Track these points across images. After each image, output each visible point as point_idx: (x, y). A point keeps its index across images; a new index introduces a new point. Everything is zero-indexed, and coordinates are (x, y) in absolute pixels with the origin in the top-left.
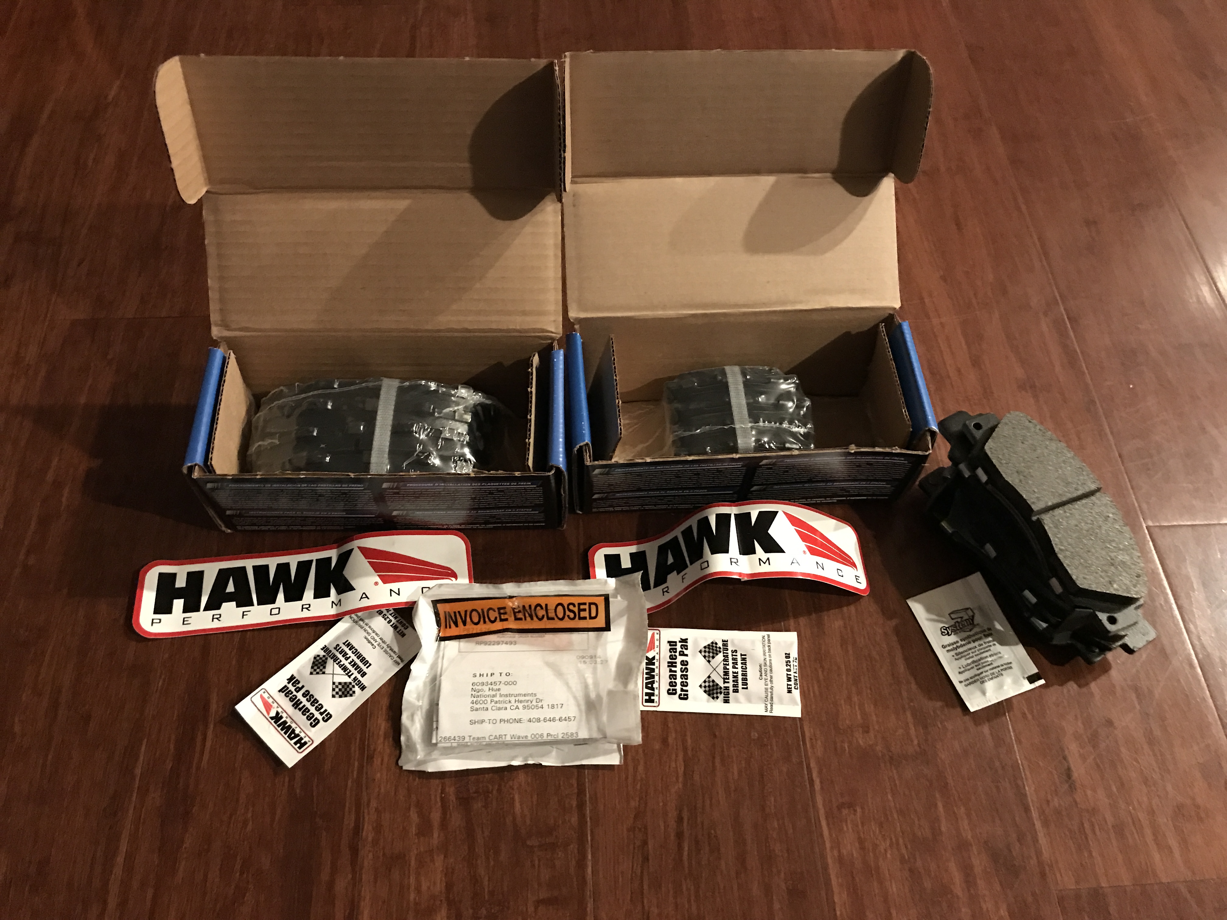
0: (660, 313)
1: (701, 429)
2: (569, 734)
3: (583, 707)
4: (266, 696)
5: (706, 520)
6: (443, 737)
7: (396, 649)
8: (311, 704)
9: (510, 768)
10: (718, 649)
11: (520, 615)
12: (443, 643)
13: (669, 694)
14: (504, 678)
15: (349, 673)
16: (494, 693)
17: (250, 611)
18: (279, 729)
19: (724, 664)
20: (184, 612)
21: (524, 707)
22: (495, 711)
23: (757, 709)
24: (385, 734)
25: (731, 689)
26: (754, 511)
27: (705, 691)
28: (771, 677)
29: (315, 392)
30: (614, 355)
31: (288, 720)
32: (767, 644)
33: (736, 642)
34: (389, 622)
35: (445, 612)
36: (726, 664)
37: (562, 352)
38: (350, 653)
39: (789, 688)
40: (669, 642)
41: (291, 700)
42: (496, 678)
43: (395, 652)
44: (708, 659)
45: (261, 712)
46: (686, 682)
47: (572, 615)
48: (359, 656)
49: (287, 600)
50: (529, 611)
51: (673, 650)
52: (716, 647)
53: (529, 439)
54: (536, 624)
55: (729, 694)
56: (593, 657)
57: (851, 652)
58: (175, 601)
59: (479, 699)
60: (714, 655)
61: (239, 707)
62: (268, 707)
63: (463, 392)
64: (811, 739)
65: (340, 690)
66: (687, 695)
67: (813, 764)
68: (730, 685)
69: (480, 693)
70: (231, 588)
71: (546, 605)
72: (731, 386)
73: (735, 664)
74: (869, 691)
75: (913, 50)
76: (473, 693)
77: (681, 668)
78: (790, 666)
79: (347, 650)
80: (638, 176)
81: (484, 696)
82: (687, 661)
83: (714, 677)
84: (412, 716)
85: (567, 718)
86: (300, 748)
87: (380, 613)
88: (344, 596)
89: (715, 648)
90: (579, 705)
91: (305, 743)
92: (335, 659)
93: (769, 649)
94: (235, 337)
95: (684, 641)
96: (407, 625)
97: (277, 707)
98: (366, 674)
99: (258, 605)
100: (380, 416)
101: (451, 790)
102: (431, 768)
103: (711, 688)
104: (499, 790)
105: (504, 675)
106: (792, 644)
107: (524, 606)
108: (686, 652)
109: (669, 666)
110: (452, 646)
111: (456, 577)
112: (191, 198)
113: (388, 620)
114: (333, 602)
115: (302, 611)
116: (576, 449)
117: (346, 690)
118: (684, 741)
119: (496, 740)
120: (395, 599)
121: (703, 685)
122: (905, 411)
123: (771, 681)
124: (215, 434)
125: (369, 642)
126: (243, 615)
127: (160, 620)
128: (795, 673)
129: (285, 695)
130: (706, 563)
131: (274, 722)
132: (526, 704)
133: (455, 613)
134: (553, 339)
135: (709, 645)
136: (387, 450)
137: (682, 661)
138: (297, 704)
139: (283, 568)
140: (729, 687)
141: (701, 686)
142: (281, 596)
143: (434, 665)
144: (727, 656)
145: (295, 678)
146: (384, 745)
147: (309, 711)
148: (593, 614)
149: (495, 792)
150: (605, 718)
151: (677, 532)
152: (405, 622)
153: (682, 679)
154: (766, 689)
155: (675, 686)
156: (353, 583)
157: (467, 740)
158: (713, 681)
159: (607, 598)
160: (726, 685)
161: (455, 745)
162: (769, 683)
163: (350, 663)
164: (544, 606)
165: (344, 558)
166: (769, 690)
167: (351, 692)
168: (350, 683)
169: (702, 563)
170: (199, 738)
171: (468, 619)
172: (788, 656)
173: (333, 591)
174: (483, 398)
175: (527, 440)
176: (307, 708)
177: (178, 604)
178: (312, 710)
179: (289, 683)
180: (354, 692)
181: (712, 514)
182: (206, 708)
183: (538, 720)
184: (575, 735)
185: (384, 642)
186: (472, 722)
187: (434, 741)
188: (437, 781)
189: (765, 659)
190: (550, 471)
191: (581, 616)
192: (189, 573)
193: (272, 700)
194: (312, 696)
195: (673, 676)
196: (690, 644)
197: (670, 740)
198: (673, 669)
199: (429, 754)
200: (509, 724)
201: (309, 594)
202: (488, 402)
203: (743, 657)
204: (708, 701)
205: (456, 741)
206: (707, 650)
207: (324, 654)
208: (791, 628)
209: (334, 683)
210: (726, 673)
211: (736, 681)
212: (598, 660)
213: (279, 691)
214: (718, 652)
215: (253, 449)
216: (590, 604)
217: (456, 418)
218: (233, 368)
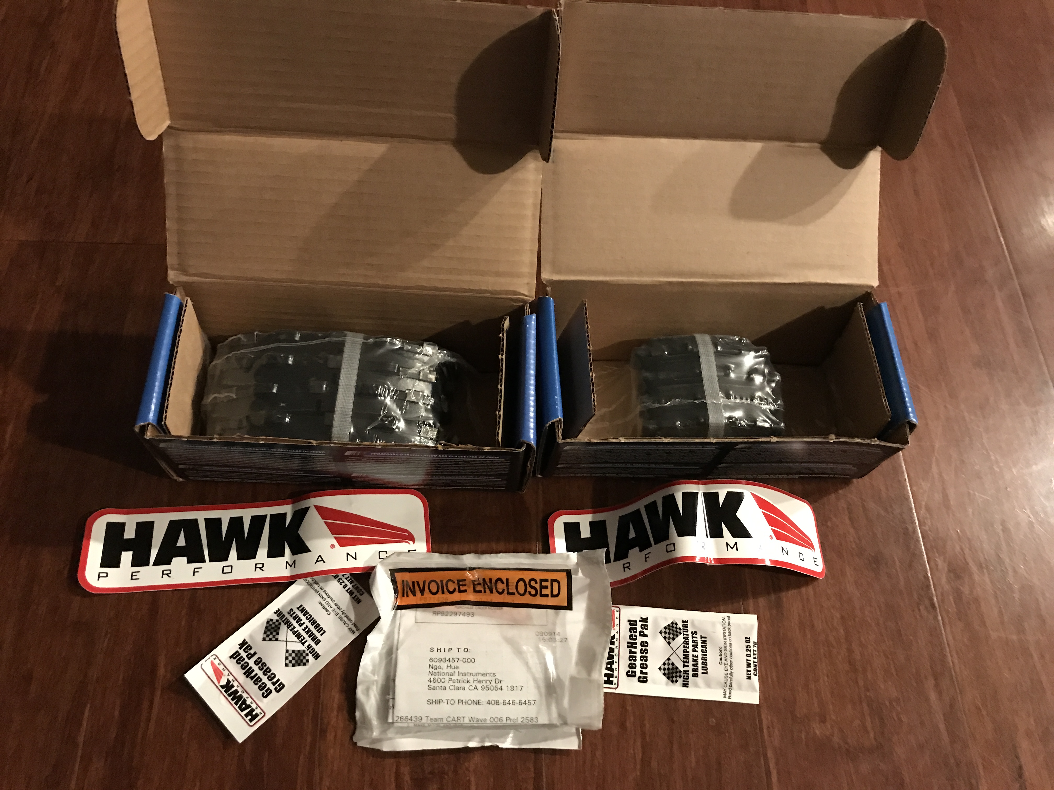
0: (635, 279)
1: (671, 402)
2: (529, 719)
3: (543, 690)
4: (216, 662)
5: (672, 498)
6: (400, 716)
7: (352, 617)
8: (263, 673)
9: (467, 750)
10: (678, 630)
11: (479, 588)
12: (399, 611)
13: (628, 676)
14: (462, 655)
15: (302, 640)
16: (452, 671)
17: (201, 568)
18: (230, 699)
19: (684, 647)
20: (132, 566)
21: (483, 688)
22: (453, 690)
23: (716, 695)
24: (339, 707)
25: (691, 673)
26: (723, 491)
27: (664, 674)
28: (731, 662)
29: (276, 345)
30: (587, 323)
31: (240, 689)
32: (727, 627)
33: (696, 623)
34: (345, 587)
35: (403, 581)
36: (686, 647)
37: (534, 317)
38: (304, 619)
39: (749, 674)
40: (629, 621)
41: (243, 667)
42: (454, 654)
43: (350, 620)
44: (668, 641)
45: (212, 680)
46: (646, 664)
47: (533, 592)
48: (314, 622)
49: (239, 558)
50: (489, 584)
51: (633, 630)
52: (676, 628)
53: (500, 411)
54: (496, 598)
55: (688, 679)
56: (552, 634)
57: (809, 636)
58: (123, 553)
59: (437, 677)
60: (675, 637)
61: (188, 676)
62: (218, 674)
63: (429, 349)
64: (769, 727)
65: (293, 658)
66: (646, 678)
67: (770, 754)
68: (690, 669)
69: (438, 670)
70: (181, 542)
71: (507, 580)
72: (702, 357)
73: (695, 646)
74: (826, 679)
75: (923, 20)
76: (431, 670)
77: (642, 649)
78: (750, 651)
79: (301, 615)
80: (622, 134)
81: (442, 674)
82: (647, 642)
83: (674, 659)
84: (368, 690)
85: (527, 702)
86: (251, 720)
87: (336, 577)
88: (299, 557)
89: (674, 629)
90: (538, 688)
91: (257, 715)
92: (289, 625)
93: (730, 632)
94: (193, 283)
95: (644, 620)
96: (363, 590)
97: (228, 675)
98: (320, 641)
99: (210, 561)
100: (344, 375)
101: (406, 771)
102: (386, 748)
103: (671, 671)
104: (455, 772)
105: (461, 650)
106: (752, 626)
107: (484, 580)
108: (646, 632)
109: (628, 647)
110: (409, 616)
111: (413, 540)
112: (150, 134)
113: (343, 584)
114: (287, 562)
115: (255, 570)
116: (548, 425)
117: (299, 658)
118: (642, 725)
119: (454, 722)
120: (352, 564)
121: (662, 667)
122: (885, 400)
123: (731, 667)
124: (170, 390)
125: (324, 608)
126: (194, 572)
127: (107, 574)
128: (755, 658)
129: (237, 661)
130: (672, 545)
131: (225, 691)
132: (485, 685)
133: (413, 583)
134: (525, 302)
135: (669, 625)
136: (351, 413)
137: (642, 642)
138: (248, 673)
139: (236, 522)
140: (688, 671)
141: (660, 669)
142: (233, 553)
143: (390, 637)
144: (687, 638)
145: (247, 643)
146: (337, 719)
147: (261, 680)
148: (555, 592)
149: (450, 774)
150: (566, 702)
151: (640, 505)
152: (361, 588)
153: (642, 660)
154: (726, 675)
155: (635, 668)
156: (309, 544)
157: (424, 720)
158: (673, 664)
159: (569, 573)
160: (686, 669)
161: (411, 725)
162: (729, 668)
163: (304, 630)
164: (505, 581)
165: (300, 515)
166: (729, 676)
167: (304, 661)
168: (304, 651)
169: (669, 545)
170: (145, 705)
171: (426, 589)
172: (748, 640)
173: (287, 551)
174: (448, 356)
175: (497, 412)
176: (259, 677)
177: (127, 557)
178: (265, 679)
179: (240, 648)
180: (308, 661)
181: (679, 491)
182: (153, 671)
183: (497, 703)
184: (535, 720)
185: (339, 608)
186: (430, 702)
187: (390, 720)
188: (392, 760)
189: (725, 643)
190: (520, 448)
191: (543, 593)
192: (138, 524)
193: (223, 667)
194: (264, 664)
195: (632, 658)
196: (650, 624)
197: (629, 725)
198: (633, 650)
199: (384, 731)
200: (467, 705)
201: (262, 552)
202: (452, 360)
203: (703, 639)
204: (667, 684)
205: (413, 722)
206: (667, 631)
207: (278, 618)
208: (751, 608)
209: (287, 651)
210: (686, 656)
211: (696, 665)
212: (558, 638)
213: (231, 657)
214: (678, 634)
215: (209, 399)
216: (553, 581)
217: (421, 378)
218: (190, 316)
